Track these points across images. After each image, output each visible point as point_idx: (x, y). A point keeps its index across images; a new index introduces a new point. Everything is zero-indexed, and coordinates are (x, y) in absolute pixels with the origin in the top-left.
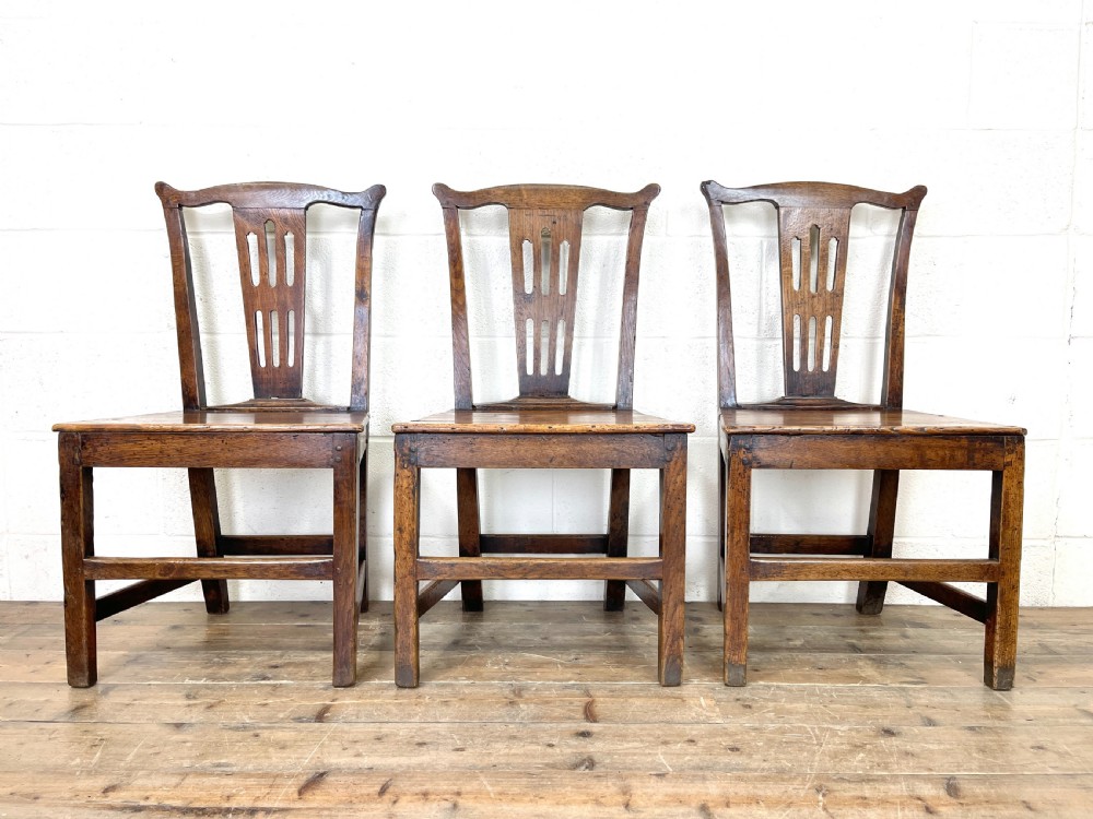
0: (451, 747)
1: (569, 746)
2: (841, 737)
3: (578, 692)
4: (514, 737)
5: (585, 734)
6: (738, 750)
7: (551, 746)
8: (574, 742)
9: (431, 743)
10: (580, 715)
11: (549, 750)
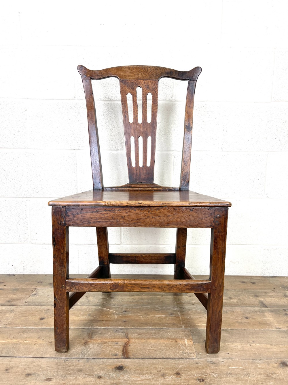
0: (44, 378)
1: (110, 377)
2: (259, 368)
3: (123, 334)
4: (80, 371)
5: (120, 368)
6: (203, 380)
7: (100, 377)
8: (113, 375)
9: (34, 374)
10: (120, 353)
11: (98, 381)
